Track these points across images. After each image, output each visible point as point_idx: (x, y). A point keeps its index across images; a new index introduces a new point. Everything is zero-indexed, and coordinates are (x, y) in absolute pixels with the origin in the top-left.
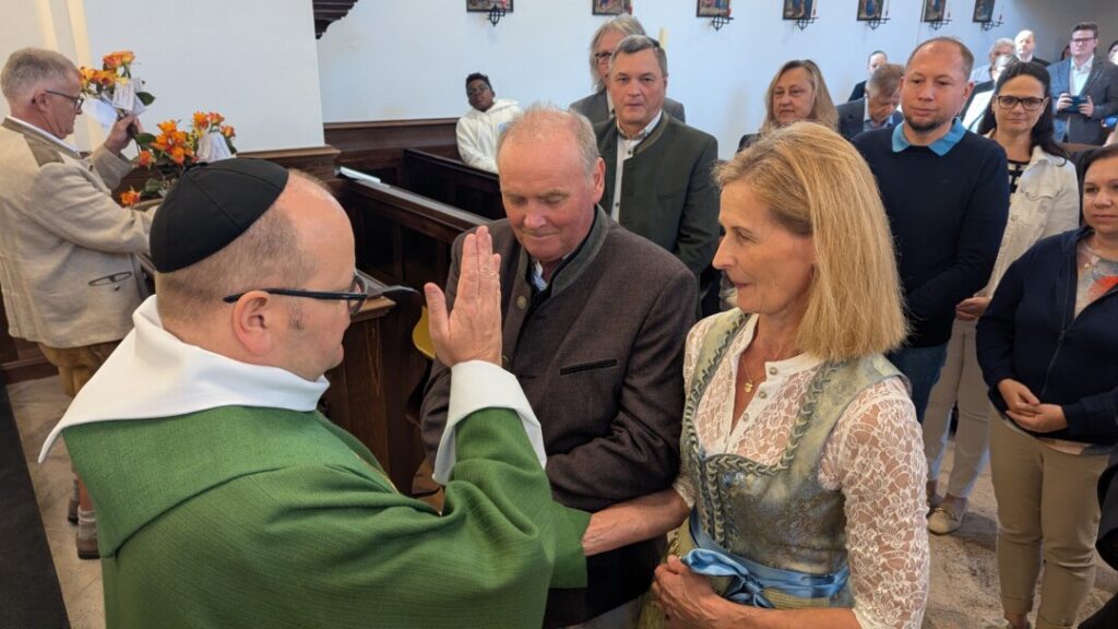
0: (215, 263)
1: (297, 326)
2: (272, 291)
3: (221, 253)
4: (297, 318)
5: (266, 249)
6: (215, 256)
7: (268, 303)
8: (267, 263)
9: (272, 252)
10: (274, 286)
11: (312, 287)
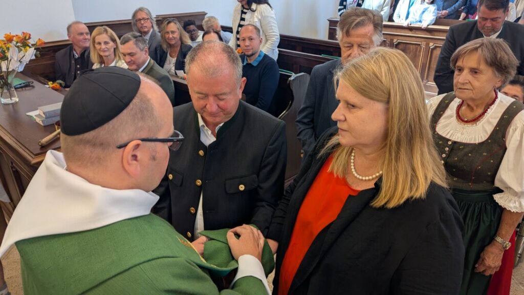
0: (111, 126)
1: (154, 158)
2: (143, 140)
3: (115, 120)
4: (154, 154)
5: (139, 116)
6: (111, 122)
7: (140, 148)
8: (140, 124)
9: (143, 118)
10: (144, 137)
11: (161, 137)
